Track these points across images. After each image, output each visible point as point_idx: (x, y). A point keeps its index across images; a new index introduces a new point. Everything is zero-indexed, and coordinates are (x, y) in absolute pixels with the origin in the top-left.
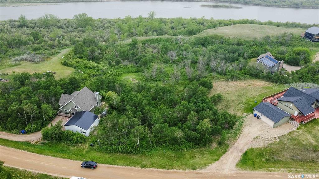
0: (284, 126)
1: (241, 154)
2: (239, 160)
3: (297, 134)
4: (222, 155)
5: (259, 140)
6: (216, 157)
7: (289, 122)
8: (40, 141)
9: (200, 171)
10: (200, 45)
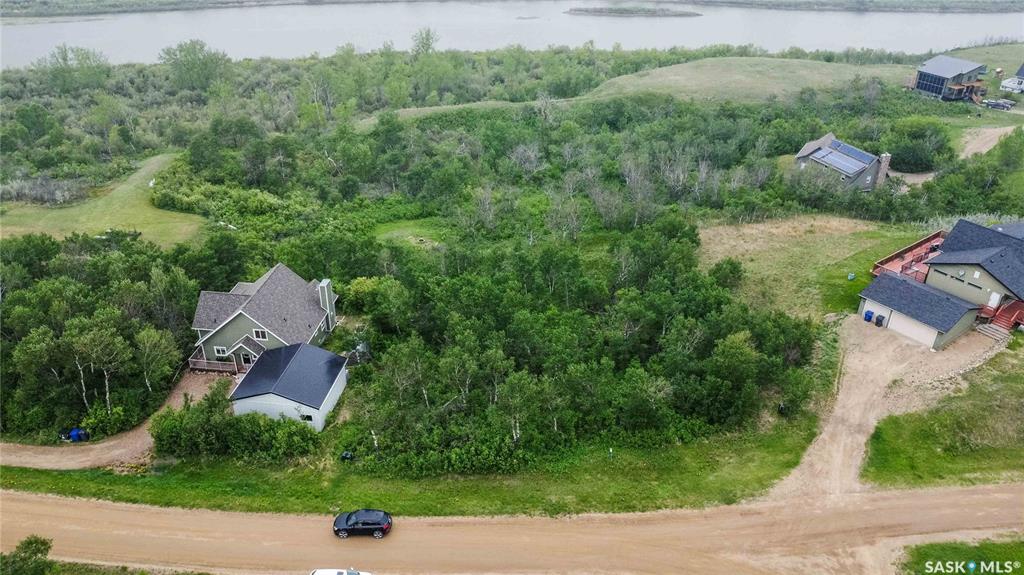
0: (963, 341)
1: (863, 439)
2: (864, 459)
3: (1015, 361)
4: (804, 449)
5: (903, 390)
6: (788, 457)
7: (974, 330)
8: (148, 460)
9: (754, 506)
10: (605, 126)
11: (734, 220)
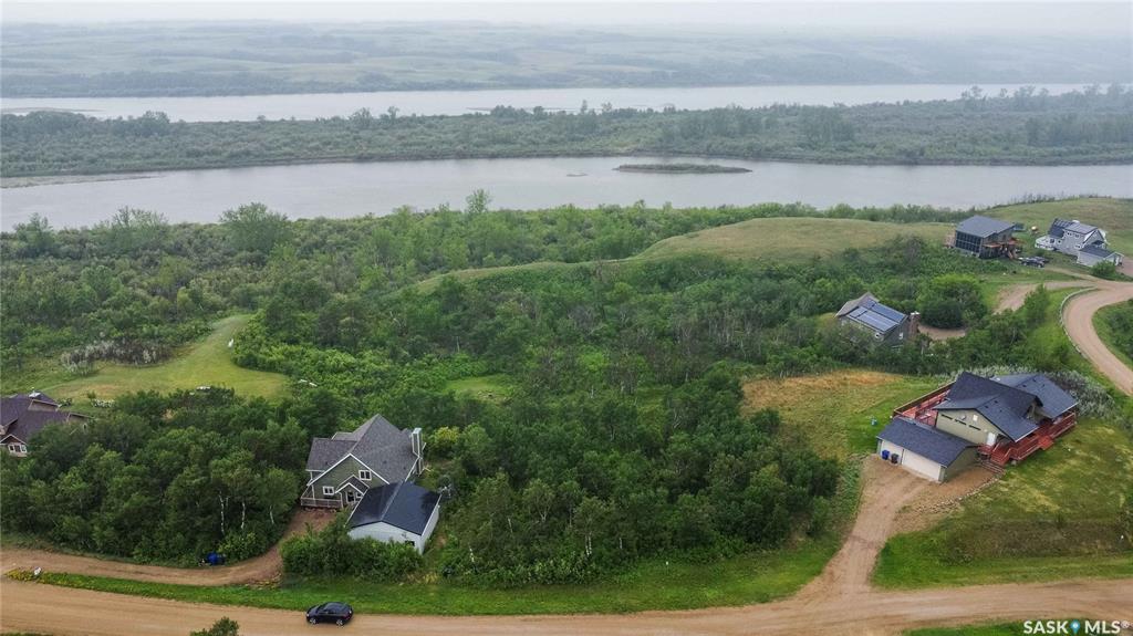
1: (873, 553)
2: (875, 568)
4: (826, 561)
5: (910, 514)
6: (812, 568)
10: (657, 287)
11: (776, 374)
